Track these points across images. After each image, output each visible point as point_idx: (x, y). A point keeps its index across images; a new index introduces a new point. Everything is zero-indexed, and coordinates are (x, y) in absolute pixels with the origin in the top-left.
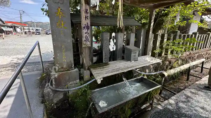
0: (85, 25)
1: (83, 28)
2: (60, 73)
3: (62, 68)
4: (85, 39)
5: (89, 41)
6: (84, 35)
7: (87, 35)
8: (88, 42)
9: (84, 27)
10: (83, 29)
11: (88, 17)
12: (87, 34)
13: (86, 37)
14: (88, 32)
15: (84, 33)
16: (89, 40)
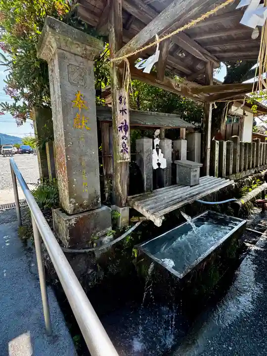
0: (122, 123)
1: (119, 129)
2: (81, 216)
3: (81, 205)
4: (122, 148)
5: (127, 152)
6: (121, 141)
7: (126, 142)
8: (127, 154)
9: (121, 128)
10: (119, 131)
11: (126, 110)
12: (125, 139)
13: (124, 145)
14: (127, 136)
15: (121, 138)
16: (128, 150)
